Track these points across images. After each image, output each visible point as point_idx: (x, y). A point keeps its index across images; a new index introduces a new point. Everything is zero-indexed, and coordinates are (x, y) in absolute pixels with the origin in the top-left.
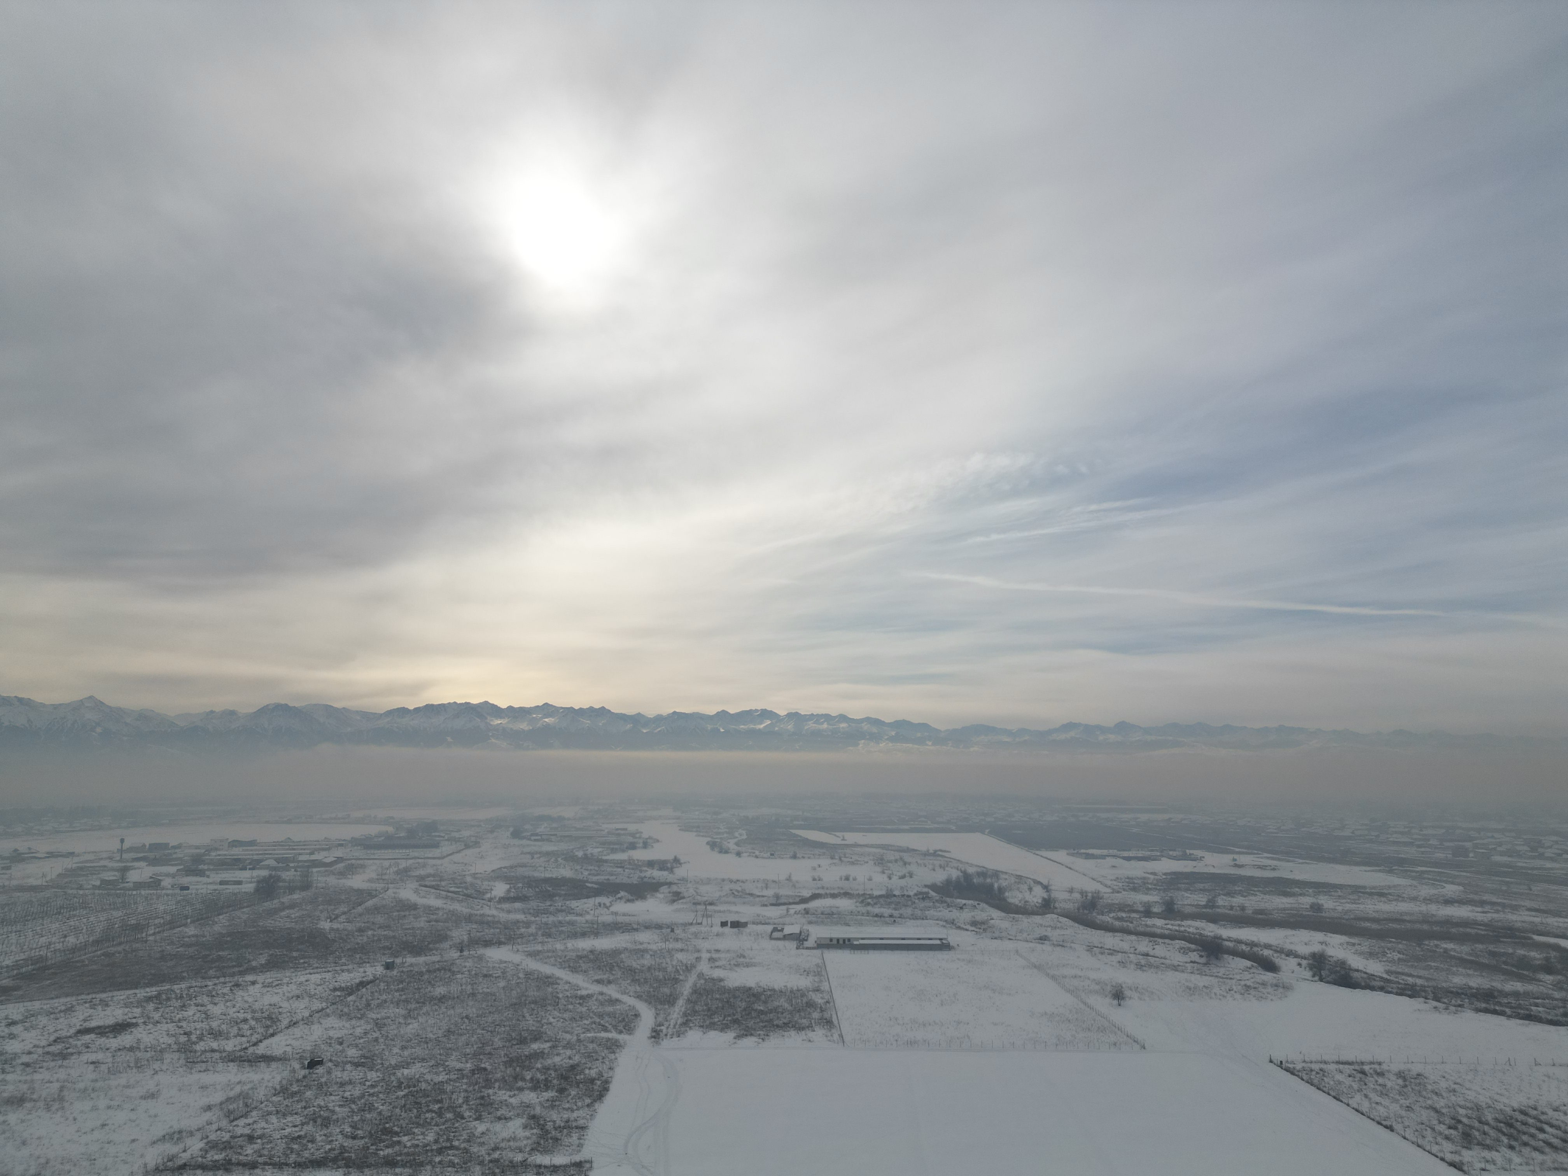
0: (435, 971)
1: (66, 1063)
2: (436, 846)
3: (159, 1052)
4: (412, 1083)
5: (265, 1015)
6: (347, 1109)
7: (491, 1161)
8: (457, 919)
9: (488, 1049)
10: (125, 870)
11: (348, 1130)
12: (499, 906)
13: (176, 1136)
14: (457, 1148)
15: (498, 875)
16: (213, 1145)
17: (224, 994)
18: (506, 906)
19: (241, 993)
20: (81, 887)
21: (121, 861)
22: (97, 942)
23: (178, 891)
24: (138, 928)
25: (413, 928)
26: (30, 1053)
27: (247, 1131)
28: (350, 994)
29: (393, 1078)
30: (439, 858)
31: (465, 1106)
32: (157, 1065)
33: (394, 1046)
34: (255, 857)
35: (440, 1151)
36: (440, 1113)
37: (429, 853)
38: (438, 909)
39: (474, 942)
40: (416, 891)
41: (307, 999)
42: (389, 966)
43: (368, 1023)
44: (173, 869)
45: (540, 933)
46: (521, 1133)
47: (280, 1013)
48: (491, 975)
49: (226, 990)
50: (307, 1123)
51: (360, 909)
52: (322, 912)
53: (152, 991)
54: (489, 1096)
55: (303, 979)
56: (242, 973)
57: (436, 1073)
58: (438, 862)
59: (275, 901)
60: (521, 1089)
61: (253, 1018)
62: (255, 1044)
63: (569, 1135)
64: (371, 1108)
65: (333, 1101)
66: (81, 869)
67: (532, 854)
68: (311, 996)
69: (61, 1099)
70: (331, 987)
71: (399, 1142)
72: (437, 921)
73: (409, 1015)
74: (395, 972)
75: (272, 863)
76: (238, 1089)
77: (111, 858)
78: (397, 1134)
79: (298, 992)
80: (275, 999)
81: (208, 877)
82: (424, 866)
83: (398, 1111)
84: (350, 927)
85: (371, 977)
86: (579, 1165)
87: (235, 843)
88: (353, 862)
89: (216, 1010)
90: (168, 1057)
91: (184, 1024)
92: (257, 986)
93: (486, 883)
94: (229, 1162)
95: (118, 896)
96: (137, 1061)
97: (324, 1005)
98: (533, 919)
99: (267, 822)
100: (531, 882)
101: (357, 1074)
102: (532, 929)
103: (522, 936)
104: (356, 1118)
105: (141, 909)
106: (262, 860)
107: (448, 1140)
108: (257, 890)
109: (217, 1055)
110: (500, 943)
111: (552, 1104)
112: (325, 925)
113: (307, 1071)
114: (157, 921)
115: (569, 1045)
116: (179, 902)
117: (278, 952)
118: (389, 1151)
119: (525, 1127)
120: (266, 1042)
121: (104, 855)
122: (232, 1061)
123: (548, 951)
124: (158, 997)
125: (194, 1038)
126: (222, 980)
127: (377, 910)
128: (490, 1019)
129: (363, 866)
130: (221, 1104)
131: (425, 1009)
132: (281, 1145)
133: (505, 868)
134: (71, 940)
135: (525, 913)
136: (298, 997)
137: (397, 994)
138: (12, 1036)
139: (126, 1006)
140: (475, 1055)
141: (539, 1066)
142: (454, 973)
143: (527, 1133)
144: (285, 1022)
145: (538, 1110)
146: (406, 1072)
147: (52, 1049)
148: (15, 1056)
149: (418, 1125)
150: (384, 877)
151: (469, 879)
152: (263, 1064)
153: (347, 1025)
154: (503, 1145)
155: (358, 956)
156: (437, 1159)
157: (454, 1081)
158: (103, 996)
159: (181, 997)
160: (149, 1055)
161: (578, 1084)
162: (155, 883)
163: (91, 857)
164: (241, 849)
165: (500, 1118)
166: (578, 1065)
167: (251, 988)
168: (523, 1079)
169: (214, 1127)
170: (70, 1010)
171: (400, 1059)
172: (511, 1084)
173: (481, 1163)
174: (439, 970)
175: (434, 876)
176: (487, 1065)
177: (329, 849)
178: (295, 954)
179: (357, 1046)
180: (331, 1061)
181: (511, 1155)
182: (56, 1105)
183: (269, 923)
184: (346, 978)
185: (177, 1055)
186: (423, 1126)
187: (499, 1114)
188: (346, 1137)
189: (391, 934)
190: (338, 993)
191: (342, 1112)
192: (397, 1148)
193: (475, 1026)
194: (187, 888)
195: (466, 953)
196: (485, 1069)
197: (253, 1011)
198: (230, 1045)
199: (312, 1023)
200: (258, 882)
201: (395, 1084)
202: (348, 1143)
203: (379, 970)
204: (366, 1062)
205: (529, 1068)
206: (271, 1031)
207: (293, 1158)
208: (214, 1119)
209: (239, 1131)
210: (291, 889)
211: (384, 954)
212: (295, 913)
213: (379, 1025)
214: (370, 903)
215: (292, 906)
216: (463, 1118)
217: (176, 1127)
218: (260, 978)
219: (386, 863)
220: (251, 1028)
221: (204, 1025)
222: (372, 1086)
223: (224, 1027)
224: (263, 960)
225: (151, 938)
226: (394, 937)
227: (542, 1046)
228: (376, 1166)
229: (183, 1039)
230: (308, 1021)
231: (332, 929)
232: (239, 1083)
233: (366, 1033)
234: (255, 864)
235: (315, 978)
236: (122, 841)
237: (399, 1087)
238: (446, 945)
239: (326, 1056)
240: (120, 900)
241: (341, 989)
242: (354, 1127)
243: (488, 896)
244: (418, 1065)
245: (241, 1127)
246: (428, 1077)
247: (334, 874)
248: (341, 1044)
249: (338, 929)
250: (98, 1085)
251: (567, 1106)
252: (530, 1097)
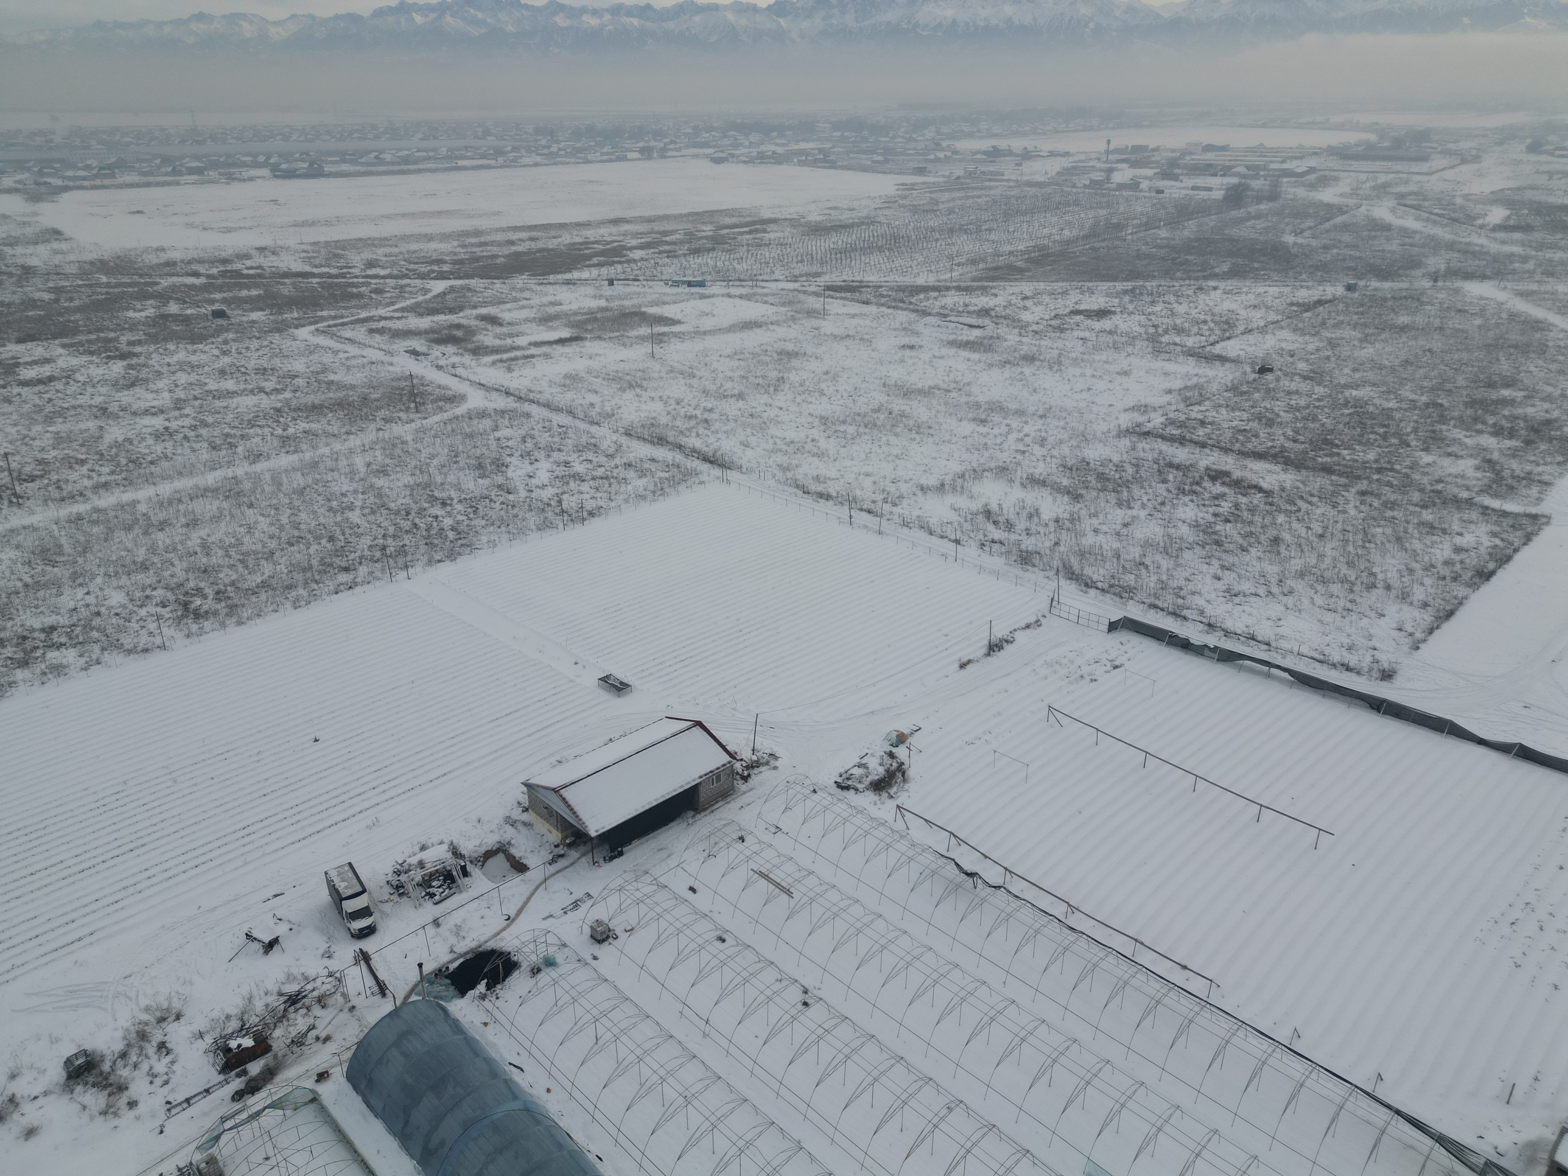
0: (1401, 298)
1: (1062, 335)
2: (1425, 159)
3: (1132, 339)
4: (1359, 404)
5: (1224, 319)
6: (1291, 416)
7: (1433, 491)
8: (1435, 245)
9: (1448, 386)
10: (1110, 171)
11: (1290, 433)
12: (1492, 235)
13: (1143, 409)
14: (1398, 472)
15: (1497, 198)
16: (1172, 422)
17: (1188, 296)
18: (1501, 235)
19: (1203, 296)
20: (1074, 186)
21: (1107, 162)
22: (1085, 237)
23: (1153, 194)
24: (1119, 227)
25: (1383, 251)
26: (1037, 323)
27: (1200, 416)
28: (1306, 311)
29: (1340, 396)
30: (1426, 174)
31: (1412, 436)
32: (1130, 349)
33: (1346, 366)
34: (1227, 163)
35: (1379, 471)
36: (1385, 436)
37: (1415, 168)
38: (1415, 232)
39: (1452, 273)
40: (1393, 210)
41: (1264, 310)
42: (1350, 288)
43: (1322, 341)
44: (1150, 172)
45: (1539, 270)
46: (1471, 473)
47: (1237, 320)
48: (1466, 311)
49: (1190, 292)
50: (1253, 420)
51: (1327, 225)
52: (1287, 224)
53: (1128, 285)
54: (1441, 431)
55: (1261, 290)
56: (1205, 278)
57: (1386, 399)
58: (1425, 178)
59: (1242, 211)
60: (1480, 432)
61: (1212, 321)
62: (1212, 344)
63: (1528, 487)
64: (1315, 419)
65: (1279, 406)
66: (1075, 168)
67: (1551, 174)
68: (1267, 307)
69: (1060, 363)
70: (1288, 301)
71: (1338, 454)
72: (1411, 245)
73: (1365, 339)
74: (1356, 295)
75: (1242, 170)
76: (1194, 380)
77: (1099, 159)
78: (1337, 446)
79: (1256, 302)
80: (1234, 306)
81: (1182, 181)
82: (1406, 182)
83: (1341, 426)
84: (1314, 243)
85: (1329, 297)
86: (1534, 517)
87: (1209, 148)
88: (1327, 173)
89: (1181, 309)
90: (1139, 344)
91: (1153, 317)
92: (1219, 292)
93: (1481, 206)
94: (1184, 438)
95: (1103, 195)
96: (1115, 343)
97: (1279, 317)
98: (1534, 253)
99: (1241, 126)
100: (1540, 209)
101: (1305, 387)
102: (1530, 265)
103: (1514, 272)
104: (1299, 425)
105: (1122, 209)
106: (1233, 167)
107: (1389, 462)
108: (1225, 198)
109: (1179, 349)
110: (1484, 277)
111: (1514, 454)
112: (1289, 239)
113: (1257, 376)
114: (1135, 222)
115: (1548, 398)
116: (1154, 205)
117: (1240, 261)
118: (1325, 459)
119: (1477, 468)
120: (1222, 344)
121: (1094, 156)
122: (1191, 355)
123: (1546, 293)
124: (1133, 290)
125: (1160, 330)
126: (1187, 282)
127: (1345, 227)
128: (1456, 357)
129: (1336, 179)
130: (1180, 390)
131: (1383, 336)
132: (1228, 434)
133: (1509, 189)
134: (1066, 233)
135: (1523, 245)
136: (1255, 307)
137: (1355, 317)
138: (1025, 308)
139: (1107, 295)
140: (1432, 389)
141: (1506, 412)
142: (1422, 304)
143: (1479, 475)
144: (1241, 328)
145: (1496, 456)
146: (1354, 393)
147: (1053, 323)
148: (1028, 324)
149: (1360, 443)
150: (1359, 192)
151: (1459, 201)
152: (1218, 363)
153: (1300, 339)
154: (1449, 479)
155: (1319, 274)
156: (1376, 477)
157: (1406, 410)
158: (1090, 284)
159: (1152, 294)
160: (1124, 339)
161: (1551, 440)
162: (1134, 186)
163: (1083, 157)
164: (1214, 154)
165: (1449, 455)
166: (1556, 420)
167: (1212, 293)
168: (1484, 423)
169: (1174, 407)
170: (1065, 293)
171: (1350, 380)
172: (1470, 424)
173: (1422, 490)
174: (1405, 297)
175: (1416, 194)
176: (1445, 402)
177: (1301, 158)
178: (1256, 265)
179: (1307, 360)
180: (1280, 370)
181: (1455, 490)
182: (1056, 367)
183: (1234, 232)
184: (1304, 295)
185: (1146, 343)
186: (1365, 444)
187: (1450, 450)
188: (1288, 439)
189: (1358, 254)
190: (1295, 308)
191: (1286, 417)
192: (1336, 459)
193: (1438, 361)
194: (1162, 192)
195: (1440, 284)
196: (1441, 405)
197: (1213, 315)
198: (1190, 342)
199: (1267, 333)
200: (1228, 189)
201: (1341, 401)
202: (1289, 445)
203: (1340, 290)
204: (1314, 376)
205: (1494, 413)
206: (1227, 334)
207: (1237, 446)
208: (1173, 401)
209: (1194, 415)
210: (1259, 200)
211: (1347, 275)
212: (1260, 224)
213: (1332, 344)
214: (1339, 220)
215: (1258, 217)
216: (1408, 446)
217: (1143, 402)
218: (1222, 285)
219: (1363, 177)
220: (1210, 329)
221: (1169, 321)
222: (1318, 400)
223: (1186, 325)
224: (1225, 267)
225: (1129, 237)
226: (1360, 258)
227: (1515, 394)
228: (1314, 469)
229: (1151, 330)
230: (1263, 330)
231: (1295, 244)
232: (1196, 375)
233: (1318, 350)
234: (1226, 171)
235: (1273, 291)
236: (1109, 142)
237: (1346, 404)
238: (1418, 272)
239: (1276, 365)
240: (1105, 200)
241: (1298, 304)
242: (1296, 431)
243: (1480, 221)
244: (1369, 389)
245: (1196, 412)
246: (1377, 401)
247: (1304, 186)
248: (1292, 356)
249: (1301, 245)
250: (1086, 357)
251: (1533, 458)
252: (1488, 441)
